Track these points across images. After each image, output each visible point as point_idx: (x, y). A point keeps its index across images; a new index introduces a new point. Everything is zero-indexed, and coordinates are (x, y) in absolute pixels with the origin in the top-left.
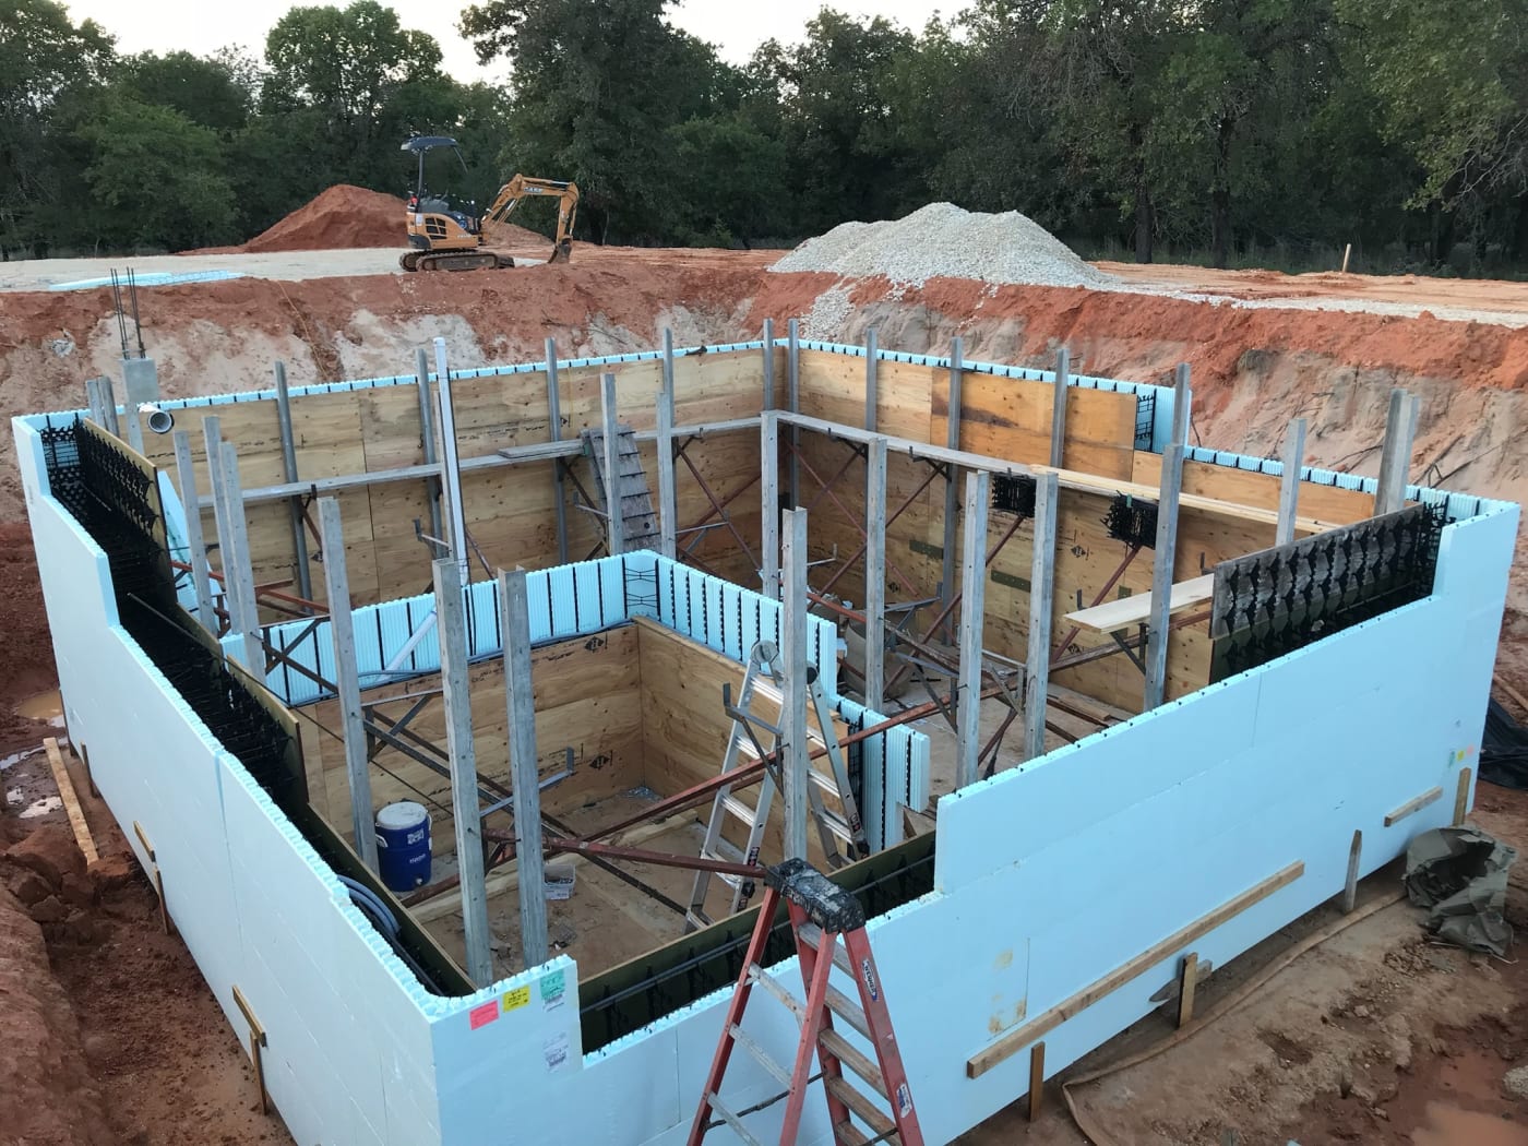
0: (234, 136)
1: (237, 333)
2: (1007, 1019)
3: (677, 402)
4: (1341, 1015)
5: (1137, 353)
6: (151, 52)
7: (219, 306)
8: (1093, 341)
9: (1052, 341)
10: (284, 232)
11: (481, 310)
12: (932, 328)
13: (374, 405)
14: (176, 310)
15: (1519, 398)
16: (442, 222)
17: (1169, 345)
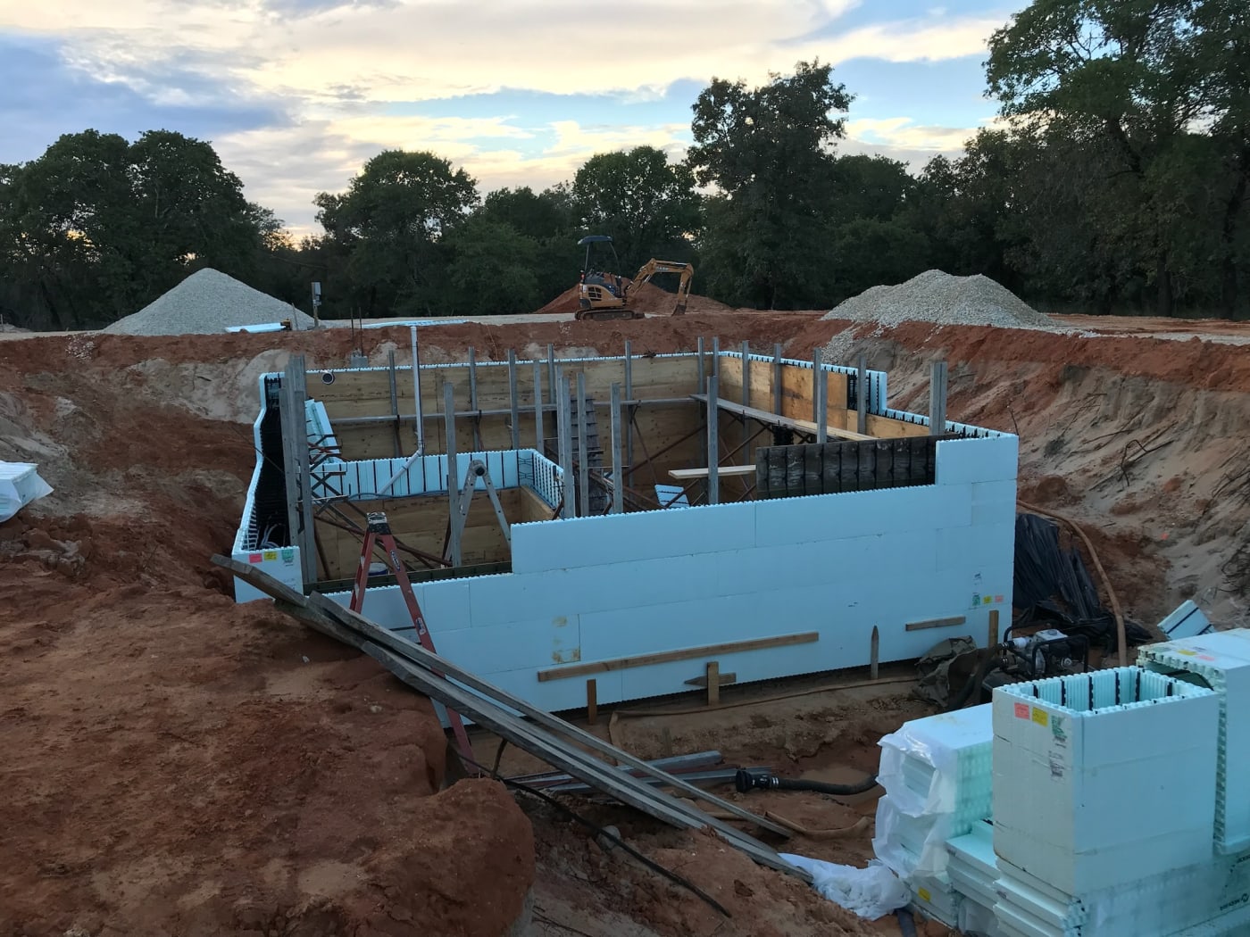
0: (547, 242)
1: (453, 354)
2: (566, 656)
3: (634, 386)
4: (816, 719)
5: (1011, 371)
6: (506, 189)
7: (447, 338)
8: (986, 362)
9: (961, 363)
10: (559, 304)
11: (608, 345)
12: (894, 356)
13: (443, 377)
14: (424, 340)
15: (1212, 394)
16: (599, 290)
17: (1034, 365)
